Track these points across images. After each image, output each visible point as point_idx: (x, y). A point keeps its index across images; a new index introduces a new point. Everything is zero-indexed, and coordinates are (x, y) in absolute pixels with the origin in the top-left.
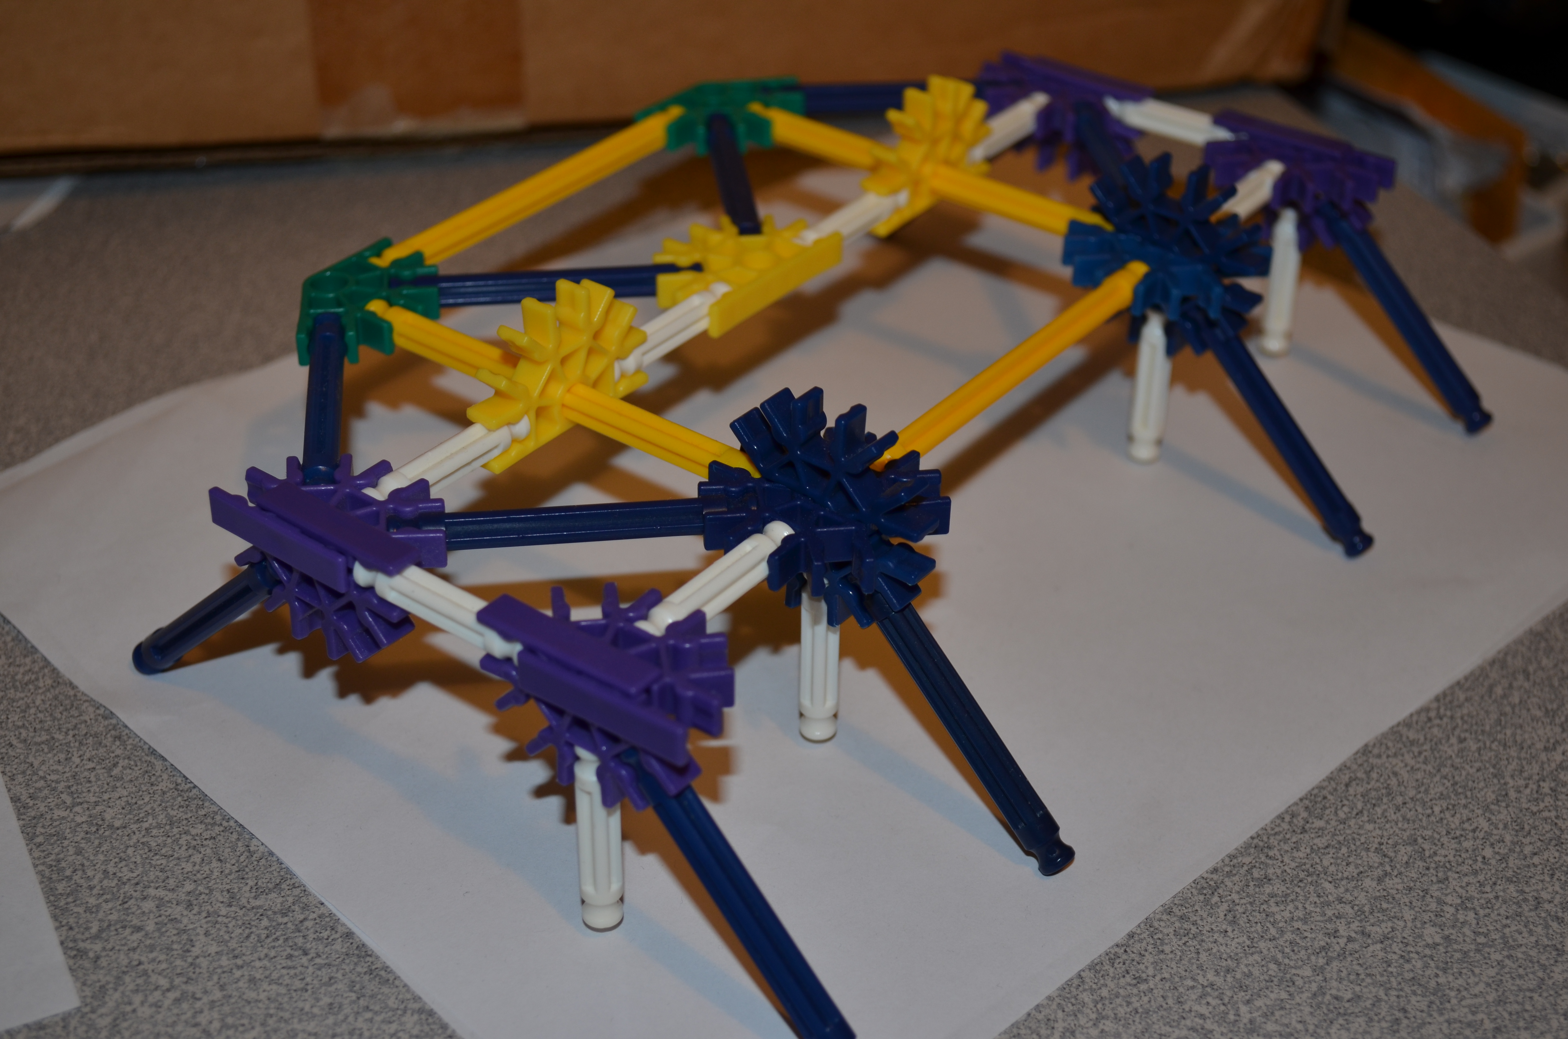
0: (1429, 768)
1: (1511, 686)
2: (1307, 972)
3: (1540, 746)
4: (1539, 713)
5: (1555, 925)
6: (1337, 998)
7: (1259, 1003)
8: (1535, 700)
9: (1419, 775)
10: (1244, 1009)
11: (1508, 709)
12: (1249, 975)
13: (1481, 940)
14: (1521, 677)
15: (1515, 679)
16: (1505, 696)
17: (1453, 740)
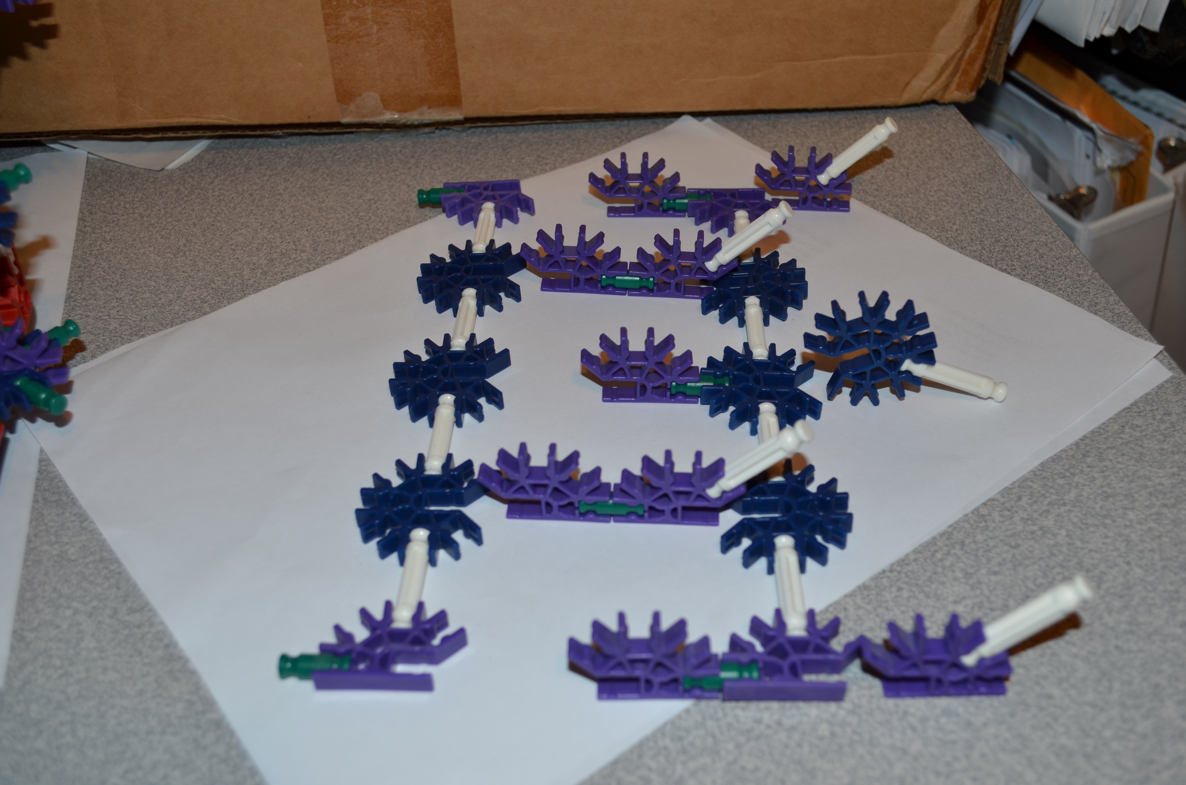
0: (870, 608)
1: (948, 553)
2: (730, 746)
3: (951, 599)
4: (959, 574)
5: (909, 733)
6: (743, 768)
7: (692, 765)
8: (961, 565)
9: (861, 612)
10: (679, 769)
11: (940, 570)
12: (692, 744)
13: (856, 737)
14: (958, 547)
15: (954, 548)
16: (941, 560)
17: (894, 589)
